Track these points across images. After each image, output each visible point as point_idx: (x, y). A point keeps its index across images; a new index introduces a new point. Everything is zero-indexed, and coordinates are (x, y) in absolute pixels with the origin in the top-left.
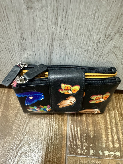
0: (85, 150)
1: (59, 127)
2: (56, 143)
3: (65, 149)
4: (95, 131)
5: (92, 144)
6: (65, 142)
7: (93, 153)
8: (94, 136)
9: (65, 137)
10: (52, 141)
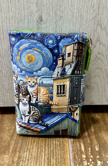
0: (91, 162)
1: (59, 143)
2: (58, 157)
3: (69, 162)
4: (100, 145)
5: (98, 156)
6: (69, 156)
7: (101, 164)
8: (100, 149)
9: (68, 152)
10: (53, 155)
